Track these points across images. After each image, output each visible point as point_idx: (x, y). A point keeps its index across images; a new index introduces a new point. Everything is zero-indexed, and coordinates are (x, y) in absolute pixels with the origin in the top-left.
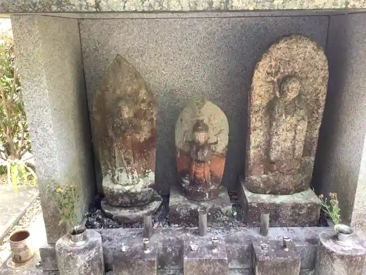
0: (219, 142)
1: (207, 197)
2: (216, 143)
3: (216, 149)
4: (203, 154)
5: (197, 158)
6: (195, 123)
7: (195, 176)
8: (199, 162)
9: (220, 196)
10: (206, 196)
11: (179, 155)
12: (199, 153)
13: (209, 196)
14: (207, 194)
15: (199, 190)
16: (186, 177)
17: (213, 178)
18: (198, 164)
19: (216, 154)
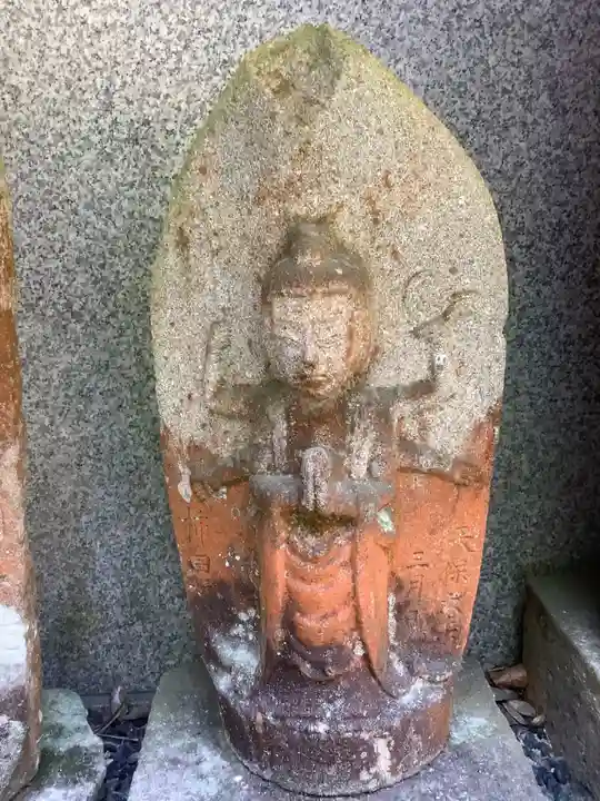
0: (448, 381)
1: (384, 762)
2: (425, 388)
3: (424, 428)
4: (338, 462)
5: (301, 493)
6: (273, 240)
7: (290, 625)
8: (315, 521)
9: (458, 737)
10: (372, 759)
11: (184, 489)
12: (315, 458)
13: (396, 754)
14: (381, 747)
15: (322, 728)
16: (239, 630)
17: (415, 631)
18: (311, 540)
19: (426, 462)
